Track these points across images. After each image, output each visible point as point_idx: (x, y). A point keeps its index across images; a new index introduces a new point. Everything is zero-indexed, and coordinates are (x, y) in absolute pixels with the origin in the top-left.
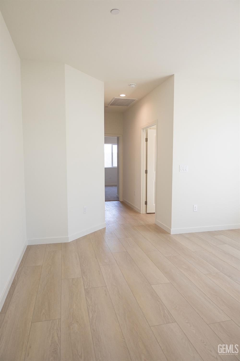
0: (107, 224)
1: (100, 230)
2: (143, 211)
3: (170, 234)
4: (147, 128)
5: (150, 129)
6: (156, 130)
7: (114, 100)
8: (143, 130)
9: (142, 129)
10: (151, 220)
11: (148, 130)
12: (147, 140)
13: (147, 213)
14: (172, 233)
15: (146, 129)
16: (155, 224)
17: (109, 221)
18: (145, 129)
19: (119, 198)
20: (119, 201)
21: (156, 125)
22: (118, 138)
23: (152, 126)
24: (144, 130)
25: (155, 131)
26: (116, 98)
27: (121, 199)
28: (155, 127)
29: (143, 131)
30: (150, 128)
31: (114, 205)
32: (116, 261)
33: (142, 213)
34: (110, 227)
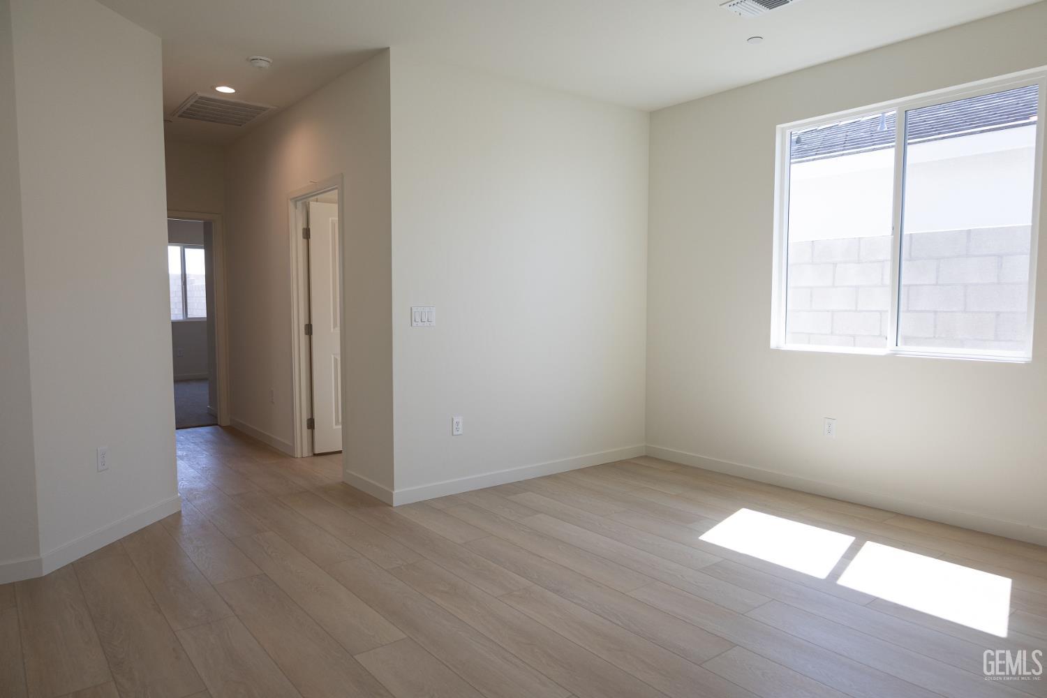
0: (184, 500)
1: (159, 521)
2: (301, 448)
3: (391, 506)
4: (307, 198)
5: (317, 201)
6: (337, 205)
7: (194, 100)
8: (296, 201)
9: (291, 199)
10: (329, 473)
11: (311, 203)
12: (307, 234)
13: (315, 455)
14: (397, 501)
15: (304, 201)
16: (343, 482)
17: (192, 489)
18: (301, 200)
19: (216, 417)
20: (217, 425)
21: (336, 191)
22: (208, 227)
23: (321, 193)
24: (299, 204)
25: (335, 207)
26: (200, 94)
27: (225, 420)
28: (334, 195)
29: (296, 208)
30: (317, 199)
31: (202, 441)
32: (230, 606)
33: (298, 454)
34: (194, 508)
